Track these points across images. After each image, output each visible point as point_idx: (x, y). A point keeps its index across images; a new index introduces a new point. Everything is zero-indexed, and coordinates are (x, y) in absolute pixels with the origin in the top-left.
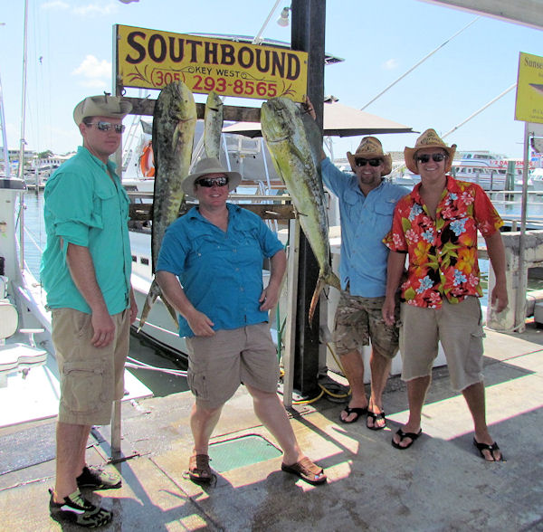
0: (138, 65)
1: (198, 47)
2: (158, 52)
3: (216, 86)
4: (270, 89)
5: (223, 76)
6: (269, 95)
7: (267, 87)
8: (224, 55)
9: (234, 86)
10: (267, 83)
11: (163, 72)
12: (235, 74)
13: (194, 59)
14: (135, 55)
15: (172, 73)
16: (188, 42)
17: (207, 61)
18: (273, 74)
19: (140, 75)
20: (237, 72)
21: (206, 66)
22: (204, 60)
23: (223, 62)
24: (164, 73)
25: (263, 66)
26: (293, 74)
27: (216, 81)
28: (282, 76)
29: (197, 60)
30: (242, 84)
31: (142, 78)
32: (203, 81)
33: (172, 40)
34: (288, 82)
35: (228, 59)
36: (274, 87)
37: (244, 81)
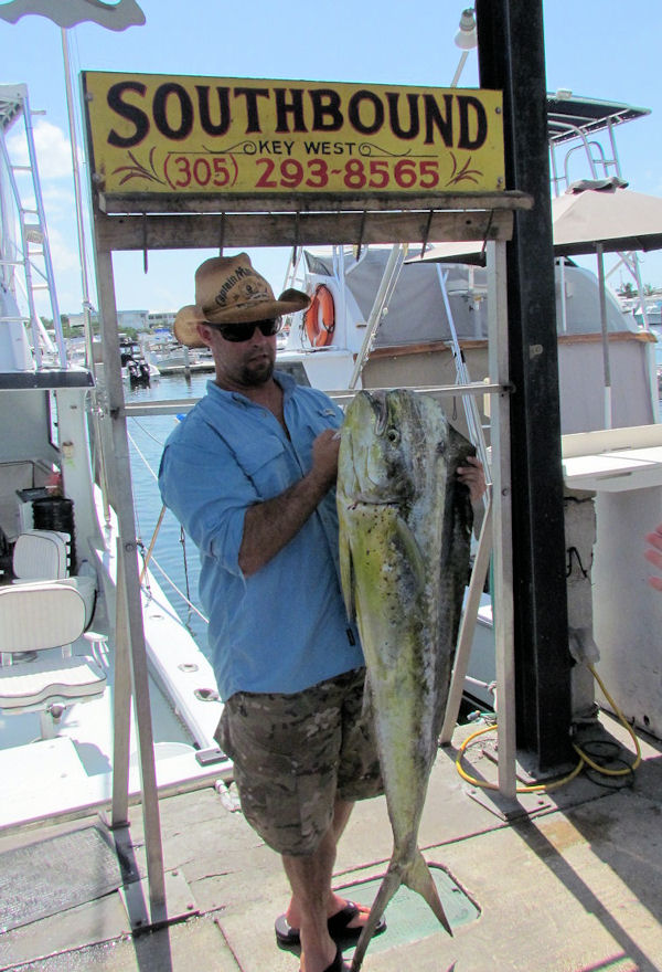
0: (134, 150)
1: (260, 100)
2: (174, 119)
3: (307, 175)
4: (423, 171)
5: (320, 156)
6: (422, 184)
7: (417, 170)
8: (319, 111)
9: (344, 173)
10: (417, 161)
11: (188, 157)
12: (346, 148)
13: (254, 126)
14: (127, 129)
15: (210, 159)
16: (238, 92)
17: (282, 127)
18: (429, 140)
19: (140, 168)
20: (350, 145)
21: (281, 137)
22: (275, 125)
23: (318, 125)
24: (192, 160)
25: (405, 126)
26: (473, 137)
27: (305, 166)
28: (448, 142)
29: (262, 126)
30: (361, 167)
31: (146, 175)
32: (277, 170)
33: (203, 92)
34: (463, 155)
35: (328, 120)
36: (432, 168)
37: (366, 162)
